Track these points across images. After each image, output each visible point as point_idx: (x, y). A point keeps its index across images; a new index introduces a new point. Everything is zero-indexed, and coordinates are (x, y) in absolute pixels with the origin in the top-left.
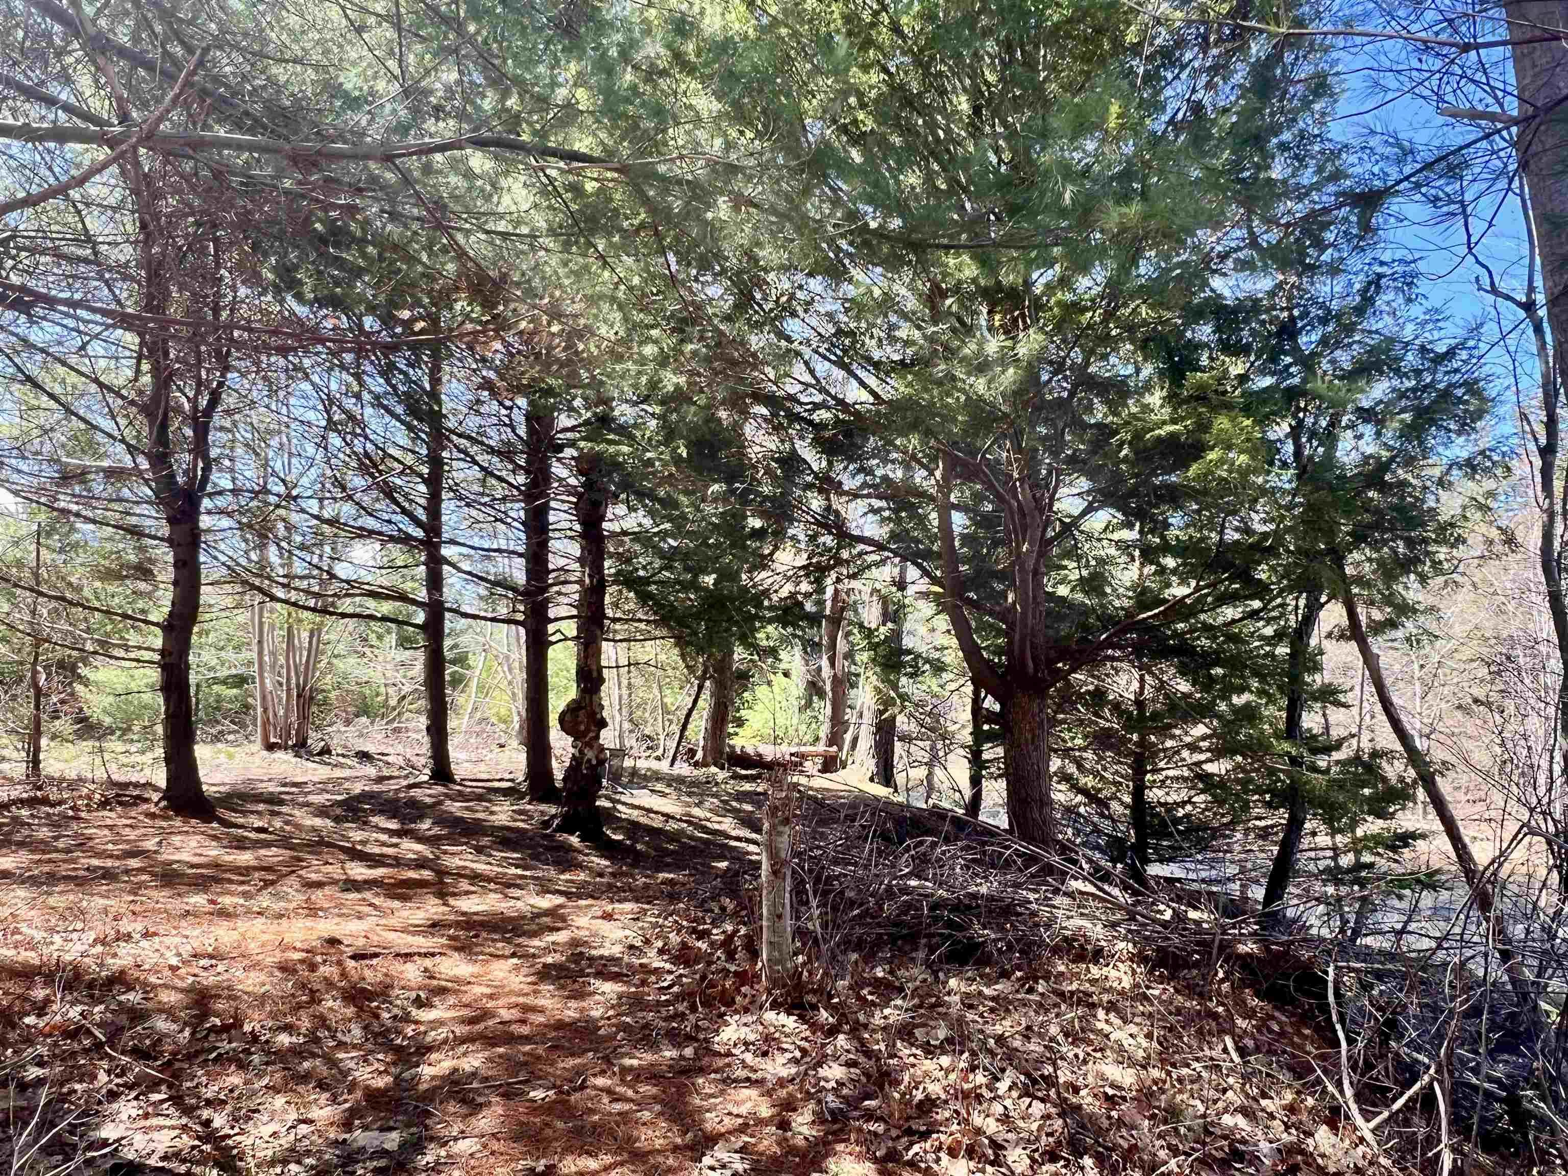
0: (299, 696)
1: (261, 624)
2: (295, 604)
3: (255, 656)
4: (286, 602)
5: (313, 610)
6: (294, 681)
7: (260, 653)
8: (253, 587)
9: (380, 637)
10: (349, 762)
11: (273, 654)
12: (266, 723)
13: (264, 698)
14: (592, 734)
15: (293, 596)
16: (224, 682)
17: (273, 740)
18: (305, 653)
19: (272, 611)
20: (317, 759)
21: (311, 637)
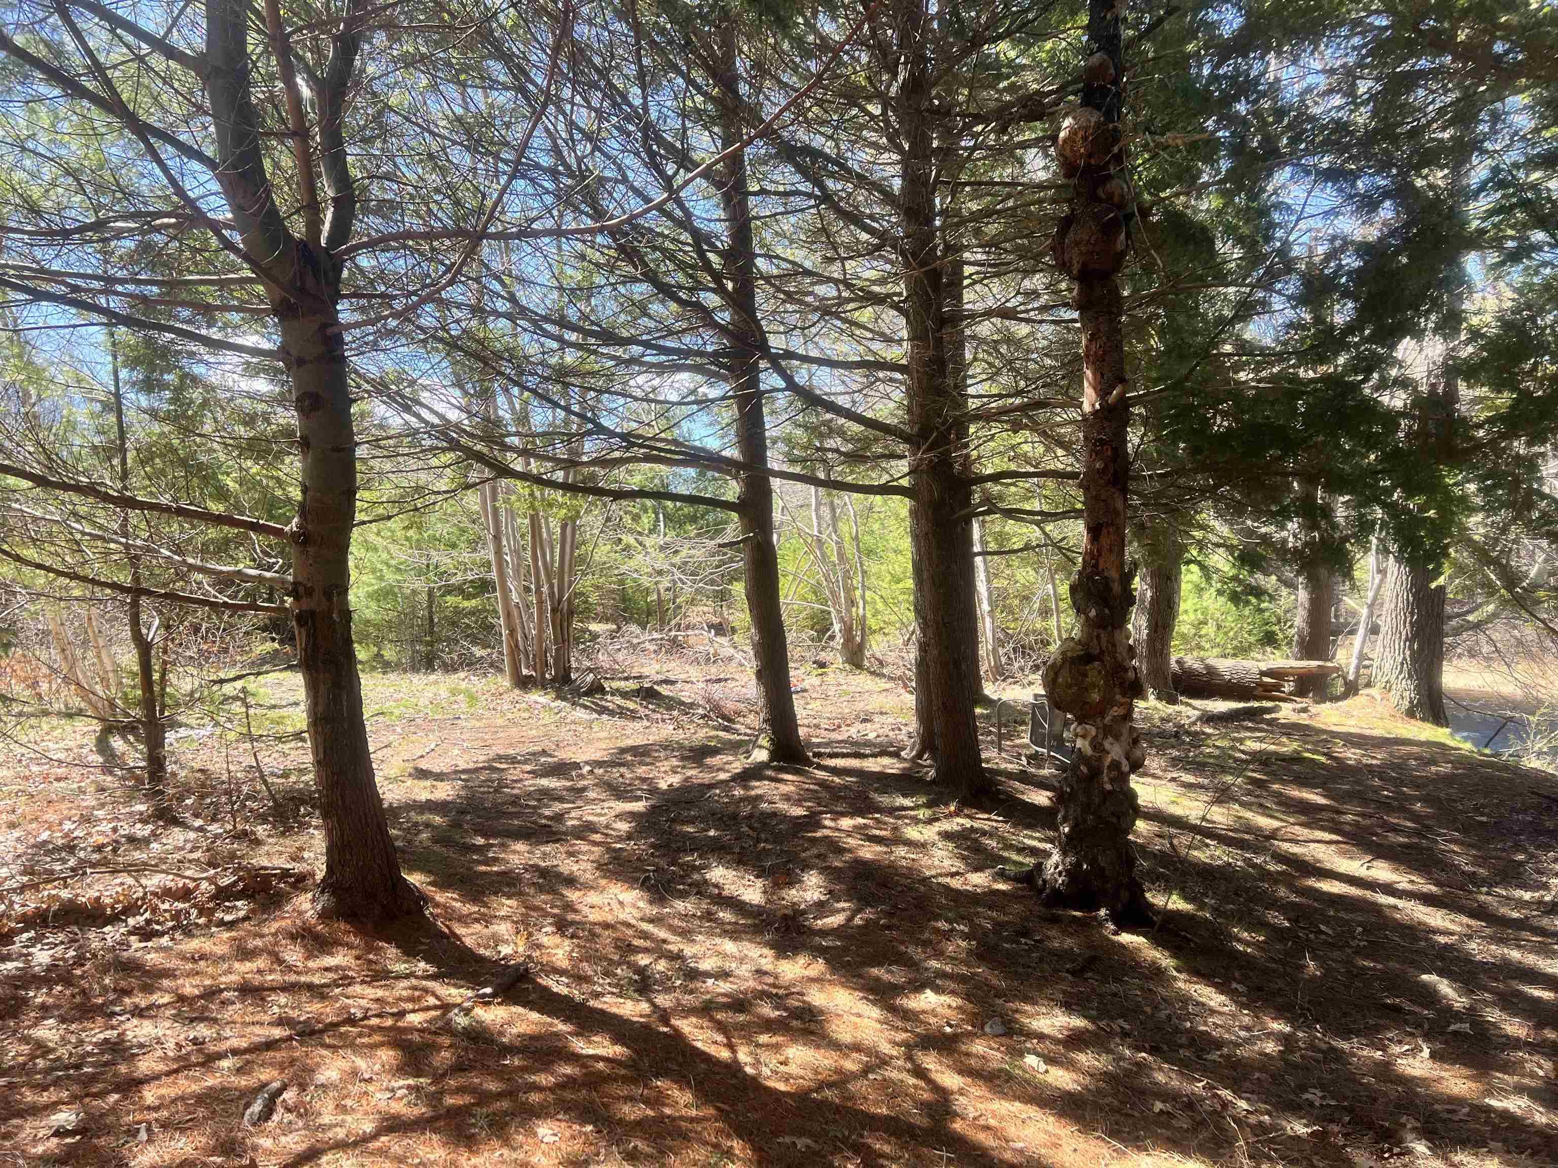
0: (553, 610)
1: (496, 511)
2: (538, 480)
3: (492, 557)
4: (523, 476)
5: (565, 487)
6: (545, 589)
7: (499, 552)
8: (480, 457)
9: (636, 518)
10: (631, 705)
11: (516, 553)
12: (514, 649)
13: (508, 615)
14: (1116, 711)
15: (534, 466)
16: (459, 590)
17: (525, 672)
18: (558, 550)
19: (509, 491)
20: (585, 700)
21: (564, 527)
